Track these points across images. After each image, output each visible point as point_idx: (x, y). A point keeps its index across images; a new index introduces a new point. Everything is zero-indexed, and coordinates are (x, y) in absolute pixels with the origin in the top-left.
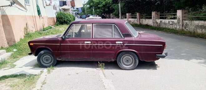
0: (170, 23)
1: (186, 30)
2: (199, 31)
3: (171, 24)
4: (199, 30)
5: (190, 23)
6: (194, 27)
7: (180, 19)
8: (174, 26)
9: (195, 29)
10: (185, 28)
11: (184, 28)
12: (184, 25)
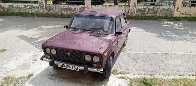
0: (27, 7)
1: (50, 12)
2: (65, 13)
3: (29, 9)
4: (64, 11)
5: (54, 7)
6: (60, 10)
7: (42, 3)
8: (33, 10)
9: (61, 11)
10: (49, 11)
11: (47, 11)
12: (48, 8)
